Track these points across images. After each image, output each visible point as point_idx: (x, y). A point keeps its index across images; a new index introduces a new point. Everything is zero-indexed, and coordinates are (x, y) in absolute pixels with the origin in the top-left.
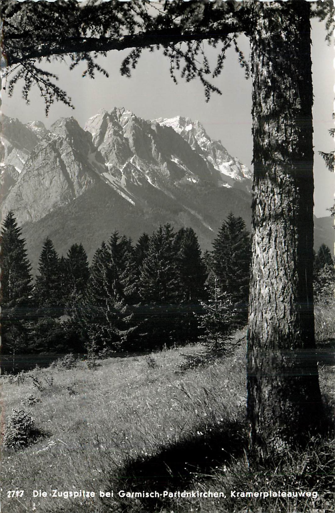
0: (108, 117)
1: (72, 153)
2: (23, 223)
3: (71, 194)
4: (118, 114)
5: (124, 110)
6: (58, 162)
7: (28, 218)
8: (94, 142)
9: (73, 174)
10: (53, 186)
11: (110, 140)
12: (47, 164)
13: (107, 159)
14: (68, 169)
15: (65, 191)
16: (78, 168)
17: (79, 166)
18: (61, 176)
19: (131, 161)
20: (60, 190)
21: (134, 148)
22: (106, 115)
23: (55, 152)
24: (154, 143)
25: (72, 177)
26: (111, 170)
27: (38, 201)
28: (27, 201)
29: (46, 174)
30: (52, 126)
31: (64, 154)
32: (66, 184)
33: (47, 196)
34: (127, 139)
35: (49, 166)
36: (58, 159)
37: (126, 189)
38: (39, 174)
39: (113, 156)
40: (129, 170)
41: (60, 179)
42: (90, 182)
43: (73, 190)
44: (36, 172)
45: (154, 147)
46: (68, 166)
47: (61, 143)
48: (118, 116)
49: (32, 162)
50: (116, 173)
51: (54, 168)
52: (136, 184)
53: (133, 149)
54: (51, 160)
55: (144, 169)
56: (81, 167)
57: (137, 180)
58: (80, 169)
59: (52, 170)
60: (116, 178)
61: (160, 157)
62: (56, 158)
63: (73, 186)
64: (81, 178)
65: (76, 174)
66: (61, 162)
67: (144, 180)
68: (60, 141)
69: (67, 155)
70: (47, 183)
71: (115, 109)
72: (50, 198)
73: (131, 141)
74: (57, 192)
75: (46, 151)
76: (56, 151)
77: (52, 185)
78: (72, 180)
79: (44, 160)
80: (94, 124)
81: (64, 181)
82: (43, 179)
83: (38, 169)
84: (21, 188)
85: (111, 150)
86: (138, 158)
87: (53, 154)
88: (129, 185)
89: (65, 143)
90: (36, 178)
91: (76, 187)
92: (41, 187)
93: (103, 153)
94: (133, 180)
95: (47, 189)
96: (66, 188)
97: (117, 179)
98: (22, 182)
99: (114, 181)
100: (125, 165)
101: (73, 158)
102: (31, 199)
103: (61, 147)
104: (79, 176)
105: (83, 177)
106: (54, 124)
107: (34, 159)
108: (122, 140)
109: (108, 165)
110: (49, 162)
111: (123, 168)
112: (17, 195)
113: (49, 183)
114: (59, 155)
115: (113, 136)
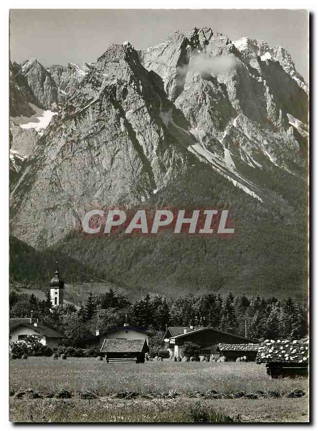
0: (188, 46)
1: (146, 110)
2: (66, 232)
3: (148, 182)
4: (202, 40)
5: (212, 34)
6: (122, 124)
7: (75, 224)
8: (168, 90)
9: (150, 147)
10: (117, 168)
11: (197, 87)
12: (104, 127)
13: (194, 120)
14: (140, 138)
15: (137, 177)
16: (157, 136)
17: (158, 132)
18: (130, 149)
19: (235, 124)
20: (128, 175)
21: (238, 101)
22: (186, 42)
23: (116, 108)
24: (270, 93)
25: (148, 153)
26: (204, 139)
27: (91, 194)
28: (72, 193)
29: (103, 148)
30: (99, 59)
31: (132, 111)
32: (139, 165)
33: (106, 186)
34: (224, 87)
35: (107, 132)
36: (122, 120)
37: (237, 175)
38: (90, 147)
39: (204, 115)
40: (234, 140)
41: (128, 155)
42: (179, 161)
43: (151, 175)
44: (84, 144)
45: (269, 98)
46: (139, 133)
47: (125, 92)
48: (201, 43)
49: (76, 124)
50: (213, 145)
51: (117, 135)
52: (251, 164)
53: (235, 104)
54: (110, 122)
55: (258, 138)
56: (162, 134)
57: (252, 158)
58: (160, 138)
59: (113, 138)
60: (216, 155)
61: (280, 117)
62: (118, 117)
63: (151, 168)
64: (162, 155)
65: (155, 147)
66: (127, 124)
67: (262, 158)
68: (123, 87)
69: (136, 111)
70: (105, 163)
71: (196, 30)
72: (113, 188)
73: (231, 88)
74: (124, 178)
75: (101, 105)
76: (117, 105)
77: (114, 166)
78: (148, 157)
79: (98, 121)
80: (164, 58)
81: (136, 158)
82: (97, 155)
83: (86, 138)
84: (58, 170)
85: (200, 105)
86: (245, 119)
87: (114, 111)
88: (241, 167)
89: (131, 90)
90: (86, 154)
91: (156, 170)
92: (95, 168)
93: (186, 111)
94: (246, 159)
95: (106, 173)
96: (140, 170)
97: (218, 157)
98: (60, 160)
99: (213, 160)
100: (226, 133)
101: (149, 118)
102: (79, 191)
103: (125, 98)
104: (160, 151)
105: (166, 152)
106: (104, 56)
107: (80, 118)
108: (216, 86)
109: (197, 131)
110: (107, 126)
111: (224, 137)
112: (51, 183)
113: (109, 161)
114: (122, 114)
115: (201, 80)
